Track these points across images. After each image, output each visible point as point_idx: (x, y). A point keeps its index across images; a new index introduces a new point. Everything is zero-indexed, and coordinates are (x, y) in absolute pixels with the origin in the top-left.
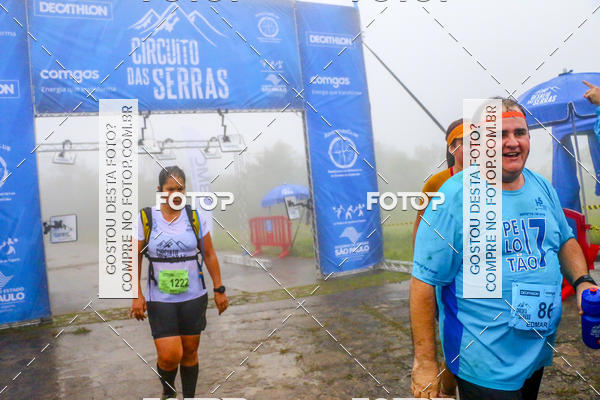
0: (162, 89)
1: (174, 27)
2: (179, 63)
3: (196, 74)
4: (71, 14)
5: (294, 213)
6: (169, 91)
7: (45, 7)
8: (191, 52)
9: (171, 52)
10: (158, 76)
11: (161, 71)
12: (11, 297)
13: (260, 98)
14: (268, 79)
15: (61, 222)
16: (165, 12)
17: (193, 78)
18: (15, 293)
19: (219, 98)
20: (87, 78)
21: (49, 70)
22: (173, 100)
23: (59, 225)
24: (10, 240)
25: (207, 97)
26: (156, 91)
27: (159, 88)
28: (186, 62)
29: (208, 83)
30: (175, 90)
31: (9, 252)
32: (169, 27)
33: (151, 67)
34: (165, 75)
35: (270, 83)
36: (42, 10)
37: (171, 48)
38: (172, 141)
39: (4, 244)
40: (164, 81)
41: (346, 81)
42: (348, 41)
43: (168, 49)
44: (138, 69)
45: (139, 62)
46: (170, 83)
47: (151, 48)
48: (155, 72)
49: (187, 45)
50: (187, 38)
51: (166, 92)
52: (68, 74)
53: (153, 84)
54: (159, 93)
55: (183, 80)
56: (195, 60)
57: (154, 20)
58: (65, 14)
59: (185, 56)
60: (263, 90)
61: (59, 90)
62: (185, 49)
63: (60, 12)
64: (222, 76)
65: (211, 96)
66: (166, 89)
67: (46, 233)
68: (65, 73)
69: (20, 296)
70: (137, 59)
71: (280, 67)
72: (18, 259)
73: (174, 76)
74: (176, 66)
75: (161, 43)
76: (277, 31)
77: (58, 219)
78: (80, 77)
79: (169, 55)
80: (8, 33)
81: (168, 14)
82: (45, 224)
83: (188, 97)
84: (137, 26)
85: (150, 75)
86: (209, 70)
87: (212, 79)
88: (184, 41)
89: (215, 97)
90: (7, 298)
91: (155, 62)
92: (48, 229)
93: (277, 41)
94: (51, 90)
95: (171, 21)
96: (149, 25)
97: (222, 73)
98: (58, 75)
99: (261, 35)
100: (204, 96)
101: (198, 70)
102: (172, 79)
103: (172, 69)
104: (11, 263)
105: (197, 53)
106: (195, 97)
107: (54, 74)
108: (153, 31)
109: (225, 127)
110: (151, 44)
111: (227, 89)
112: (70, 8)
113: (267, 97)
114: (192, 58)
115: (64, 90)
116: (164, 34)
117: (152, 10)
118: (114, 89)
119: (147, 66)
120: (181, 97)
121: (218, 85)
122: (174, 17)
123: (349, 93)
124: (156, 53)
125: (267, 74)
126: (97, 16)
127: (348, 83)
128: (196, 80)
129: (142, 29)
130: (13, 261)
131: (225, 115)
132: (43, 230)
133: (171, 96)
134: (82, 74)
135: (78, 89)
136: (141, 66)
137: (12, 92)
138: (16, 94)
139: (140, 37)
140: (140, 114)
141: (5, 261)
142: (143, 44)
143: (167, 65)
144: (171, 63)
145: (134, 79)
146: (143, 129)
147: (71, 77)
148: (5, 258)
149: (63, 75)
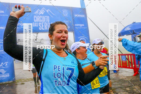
0: (41, 27)
2: (45, 21)
8: (48, 19)
9: (43, 19)
10: (40, 24)
11: (41, 23)
12: (6, 76)
17: (48, 25)
18: (7, 75)
22: (43, 30)
24: (6, 62)
27: (40, 27)
30: (44, 28)
31: (6, 65)
32: (43, 13)
33: (38, 22)
37: (43, 18)
39: (5, 63)
40: (41, 26)
41: (83, 25)
42: (83, 16)
43: (42, 18)
44: (35, 23)
45: (36, 21)
46: (43, 26)
47: (38, 18)
48: (39, 23)
49: (47, 17)
51: (42, 28)
53: (39, 26)
54: (40, 28)
55: (46, 25)
56: (48, 21)
57: (39, 12)
59: (46, 20)
61: (17, 28)
62: (46, 18)
67: (14, 61)
69: (8, 75)
70: (35, 20)
71: (68, 22)
72: (8, 67)
73: (44, 24)
74: (44, 22)
75: (41, 17)
79: (42, 20)
80: (6, 15)
83: (47, 29)
84: (35, 13)
85: (38, 24)
88: (46, 16)
90: (5, 76)
91: (39, 21)
93: (67, 16)
95: (43, 12)
96: (38, 13)
103: (43, 23)
104: (6, 68)
105: (49, 19)
108: (39, 14)
110: (38, 17)
114: (48, 20)
115: (19, 28)
116: (41, 15)
120: (45, 29)
122: (44, 11)
123: (84, 28)
124: (39, 19)
127: (84, 26)
129: (36, 14)
130: (7, 67)
132: (14, 60)
133: (43, 29)
136: (36, 22)
139: (36, 16)
140: (36, 33)
141: (5, 67)
142: (37, 17)
143: (42, 22)
144: (43, 21)
145: (35, 25)
146: (36, 37)
147: (20, 25)
148: (5, 66)
149: (18, 24)
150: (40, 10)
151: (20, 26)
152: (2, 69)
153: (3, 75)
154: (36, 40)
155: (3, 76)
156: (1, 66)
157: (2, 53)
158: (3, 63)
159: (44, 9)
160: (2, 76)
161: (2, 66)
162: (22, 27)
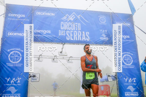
0: (69, 37)
1: (74, 19)
2: (75, 30)
3: (79, 33)
4: (44, 15)
6: (71, 38)
7: (38, 13)
8: (78, 26)
10: (68, 33)
11: (69, 32)
13: (99, 41)
14: (102, 35)
15: (35, 75)
16: (71, 15)
17: (78, 34)
19: (86, 40)
20: (47, 32)
21: (37, 30)
22: (72, 40)
23: (34, 76)
24: (19, 78)
25: (83, 40)
26: (67, 37)
27: (68, 37)
28: (77, 30)
29: (83, 36)
30: (73, 37)
32: (72, 20)
33: (66, 30)
34: (70, 33)
35: (103, 36)
36: (37, 14)
37: (72, 25)
38: (72, 57)
39: (17, 79)
40: (70, 35)
41: (128, 37)
42: (129, 24)
43: (71, 26)
44: (62, 31)
45: (63, 29)
46: (71, 35)
47: (66, 25)
48: (67, 32)
49: (77, 25)
50: (77, 23)
53: (66, 35)
54: (68, 38)
55: (75, 34)
57: (68, 17)
58: (43, 15)
59: (76, 28)
60: (100, 39)
61: (39, 35)
63: (41, 15)
64: (88, 34)
65: (84, 40)
66: (70, 37)
68: (41, 31)
70: (62, 28)
71: (106, 32)
72: (20, 85)
73: (73, 33)
74: (74, 30)
75: (69, 24)
76: (105, 21)
77: (34, 75)
78: (45, 32)
79: (72, 27)
80: (27, 20)
81: (72, 15)
82: (30, 75)
83: (77, 40)
84: (63, 19)
85: (66, 33)
86: (84, 32)
88: (76, 24)
89: (85, 40)
90: (15, 96)
92: (30, 77)
93: (105, 24)
94: (37, 35)
95: (73, 18)
96: (66, 19)
97: (87, 33)
98: (39, 31)
99: (100, 22)
100: (82, 39)
101: (80, 32)
102: (72, 34)
103: (72, 31)
104: (18, 85)
105: (80, 27)
106: (79, 40)
107: (38, 31)
108: (67, 20)
110: (66, 24)
111: (89, 38)
112: (45, 14)
113: (102, 41)
115: (40, 36)
116: (70, 21)
117: (67, 15)
118: (55, 36)
119: (65, 30)
121: (86, 37)
122: (74, 17)
123: (130, 40)
124: (68, 27)
125: (102, 34)
126: (52, 16)
127: (129, 37)
128: (80, 35)
129: (64, 20)
130: (19, 85)
132: (29, 76)
133: (71, 39)
134: (46, 31)
135: (44, 35)
136: (63, 30)
141: (16, 85)
142: (64, 24)
143: (71, 30)
144: (72, 29)
145: (61, 33)
146: (62, 48)
147: (43, 32)
148: (16, 84)
149: (40, 31)
150: (70, 16)
151: (42, 34)
152: (13, 87)
153: (12, 95)
156: (11, 82)
157: (16, 66)
158: (14, 78)
159: (74, 14)
160: (10, 96)
161: (13, 82)
162: (45, 34)
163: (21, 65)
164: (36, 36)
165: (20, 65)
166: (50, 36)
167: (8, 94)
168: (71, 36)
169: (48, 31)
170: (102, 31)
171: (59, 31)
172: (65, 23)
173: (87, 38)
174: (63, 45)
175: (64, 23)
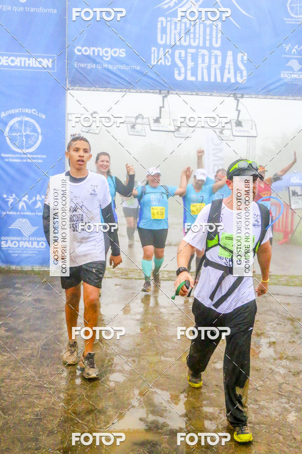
0: (183, 70)
2: (201, 45)
3: (216, 56)
5: (297, 203)
6: (189, 73)
8: (214, 34)
9: (195, 33)
10: (180, 57)
11: (183, 52)
12: (35, 244)
13: (278, 84)
14: (289, 64)
17: (213, 60)
18: (38, 242)
19: (237, 83)
20: (114, 55)
21: (83, 47)
22: (192, 82)
24: (38, 196)
25: (225, 80)
26: (176, 72)
27: (179, 69)
28: (208, 45)
29: (227, 67)
30: (194, 73)
31: (37, 207)
33: (173, 47)
34: (186, 57)
35: (290, 69)
37: (195, 30)
39: (34, 199)
40: (184, 62)
43: (192, 31)
44: (162, 49)
45: (163, 42)
46: (190, 64)
47: (175, 29)
48: (177, 52)
51: (186, 73)
52: (99, 51)
53: (174, 65)
54: (180, 74)
55: (203, 62)
56: (217, 42)
59: (208, 37)
60: (282, 76)
61: (90, 66)
62: (208, 29)
64: (242, 61)
65: (229, 79)
66: (186, 70)
68: (96, 50)
69: (42, 245)
70: (162, 39)
73: (195, 58)
74: (198, 47)
75: (186, 24)
78: (109, 55)
79: (192, 36)
80: (50, 10)
83: (206, 79)
84: (165, 5)
85: (172, 56)
86: (230, 53)
87: (232, 63)
89: (233, 81)
90: (32, 245)
91: (178, 43)
94: (83, 65)
97: (242, 57)
98: (89, 52)
99: (289, 16)
100: (222, 77)
101: (219, 53)
102: (192, 61)
103: (193, 51)
104: (37, 215)
105: (220, 35)
106: (213, 80)
109: (239, 111)
110: (176, 24)
111: (245, 73)
113: (286, 84)
114: (214, 39)
115: (94, 66)
118: (138, 68)
119: (170, 45)
120: (200, 79)
121: (237, 69)
124: (180, 33)
125: (288, 60)
128: (216, 63)
129: (169, 8)
130: (40, 214)
131: (241, 100)
133: (190, 78)
134: (111, 52)
135: (106, 66)
136: (165, 46)
137: (50, 66)
138: (53, 68)
139: (166, 17)
140: (160, 93)
141: (34, 214)
142: (169, 23)
143: (190, 46)
144: (193, 44)
145: (157, 58)
146: (161, 108)
147: (101, 55)
148: (33, 211)
149: (94, 51)
151: (98, 60)
152: (24, 220)
153: (25, 241)
154: (157, 120)
155: (26, 244)
157: (29, 160)
158: (27, 196)
160: (22, 244)
161: (23, 206)
162: (108, 62)
163: (40, 159)
164: (82, 68)
165: (38, 158)
166: (123, 67)
167: (14, 238)
168: (189, 67)
169: (117, 50)
170: (291, 49)
171: (153, 49)
172: (170, 21)
173: (238, 75)
174: (164, 97)
175: (167, 21)
